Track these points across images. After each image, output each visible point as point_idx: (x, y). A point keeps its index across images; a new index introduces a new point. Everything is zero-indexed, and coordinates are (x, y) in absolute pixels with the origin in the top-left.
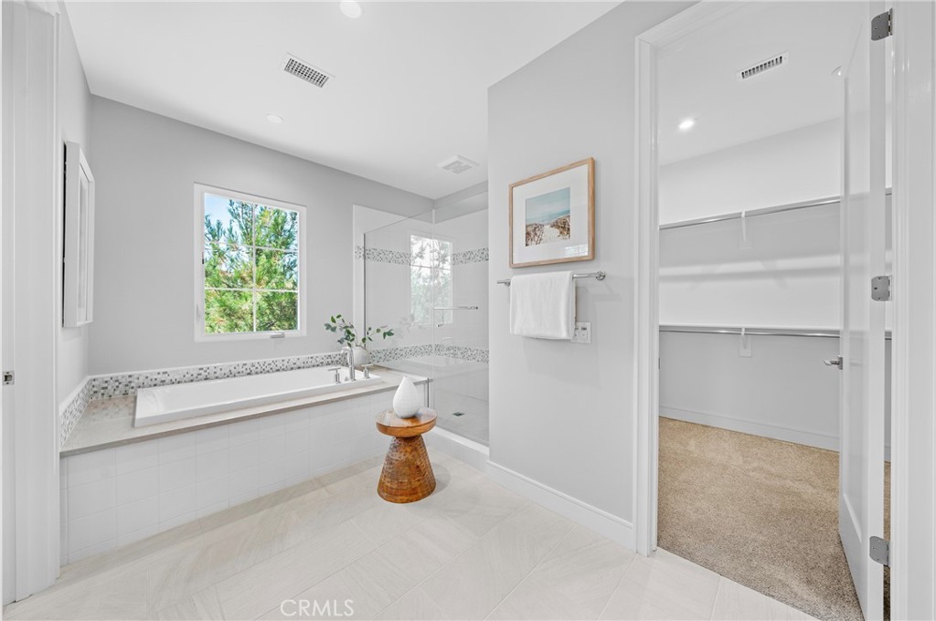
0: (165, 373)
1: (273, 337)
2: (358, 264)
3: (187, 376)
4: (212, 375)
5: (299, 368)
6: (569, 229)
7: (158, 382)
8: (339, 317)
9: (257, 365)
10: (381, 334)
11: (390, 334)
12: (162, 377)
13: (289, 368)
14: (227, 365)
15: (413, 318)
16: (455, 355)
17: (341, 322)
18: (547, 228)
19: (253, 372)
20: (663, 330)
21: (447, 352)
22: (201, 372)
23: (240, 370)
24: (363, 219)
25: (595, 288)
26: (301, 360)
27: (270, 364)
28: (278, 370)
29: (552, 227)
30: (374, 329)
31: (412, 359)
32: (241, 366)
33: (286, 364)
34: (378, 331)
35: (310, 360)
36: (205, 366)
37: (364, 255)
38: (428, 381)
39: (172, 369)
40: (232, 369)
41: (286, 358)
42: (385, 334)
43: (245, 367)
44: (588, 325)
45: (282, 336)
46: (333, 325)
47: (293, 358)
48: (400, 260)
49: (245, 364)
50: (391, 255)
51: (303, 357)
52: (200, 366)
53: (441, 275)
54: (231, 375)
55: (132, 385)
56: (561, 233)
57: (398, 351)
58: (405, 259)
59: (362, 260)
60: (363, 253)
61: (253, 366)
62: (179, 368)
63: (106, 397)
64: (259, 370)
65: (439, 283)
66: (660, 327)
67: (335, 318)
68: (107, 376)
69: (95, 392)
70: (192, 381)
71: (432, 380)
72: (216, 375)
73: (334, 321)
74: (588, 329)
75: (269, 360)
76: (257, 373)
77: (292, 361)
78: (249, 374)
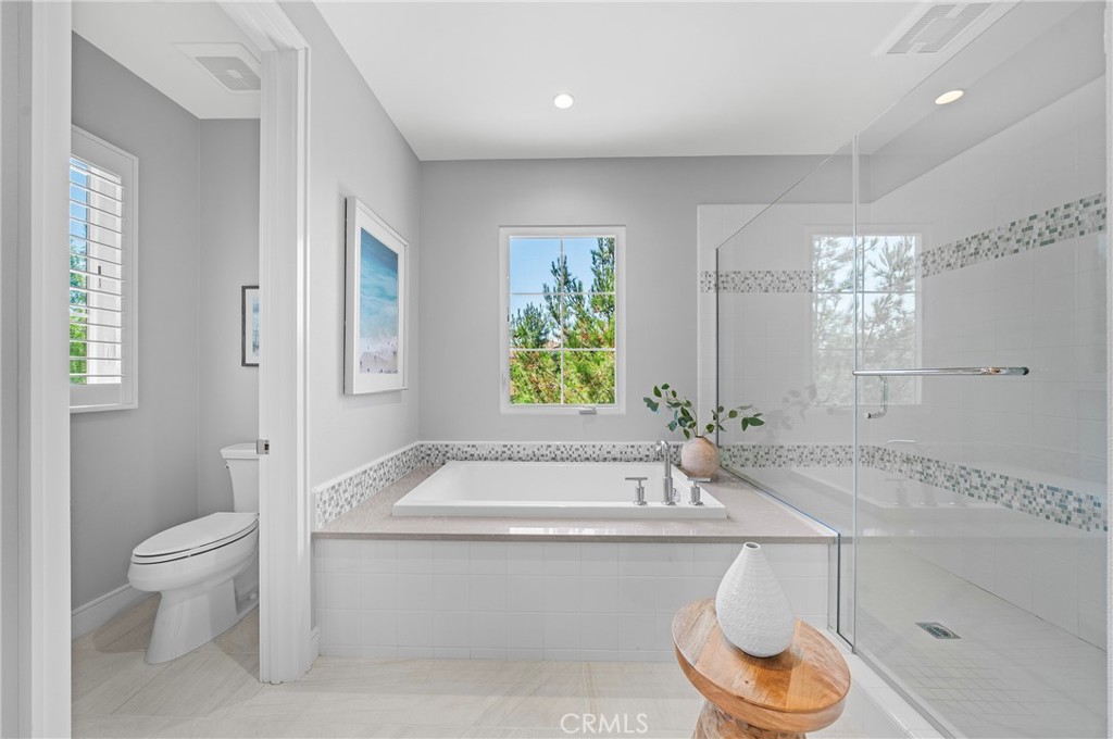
0: (473, 446)
1: (582, 413)
2: (705, 301)
3: (493, 452)
4: (516, 456)
5: (615, 459)
7: (468, 455)
8: (665, 387)
9: (562, 449)
10: (739, 420)
11: (755, 421)
12: (471, 451)
13: (601, 457)
14: (531, 445)
15: (813, 392)
16: (925, 477)
17: (671, 396)
19: (558, 457)
21: (905, 467)
22: (505, 449)
23: (545, 452)
24: (715, 225)
26: (617, 449)
27: (577, 449)
28: (587, 459)
30: (727, 411)
31: (813, 473)
32: (545, 448)
33: (598, 452)
34: (733, 414)
35: (630, 449)
36: (509, 443)
37: (717, 285)
38: (839, 541)
39: (481, 442)
40: (535, 450)
41: (598, 444)
42: (745, 422)
43: (550, 449)
45: (593, 413)
46: (655, 399)
47: (607, 445)
48: (788, 285)
49: (549, 446)
50: (769, 278)
51: (621, 445)
52: (504, 443)
53: (894, 314)
54: (535, 458)
55: (448, 455)
57: (783, 452)
58: (801, 281)
59: (713, 293)
60: (714, 282)
61: (558, 449)
62: (487, 442)
63: (430, 464)
64: (565, 456)
65: (890, 328)
67: (660, 389)
68: (430, 443)
69: (423, 458)
70: (497, 459)
71: (849, 540)
72: (520, 455)
73: (658, 393)
75: (577, 444)
76: (562, 459)
77: (606, 448)
78: (554, 459)
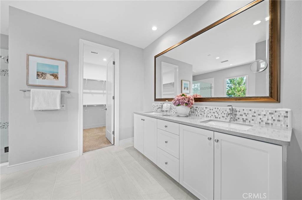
6: (58, 78)
18: (48, 75)
20: (84, 106)
25: (66, 95)
29: (51, 75)
44: (65, 105)
56: (55, 78)
66: (83, 105)
74: (65, 106)
